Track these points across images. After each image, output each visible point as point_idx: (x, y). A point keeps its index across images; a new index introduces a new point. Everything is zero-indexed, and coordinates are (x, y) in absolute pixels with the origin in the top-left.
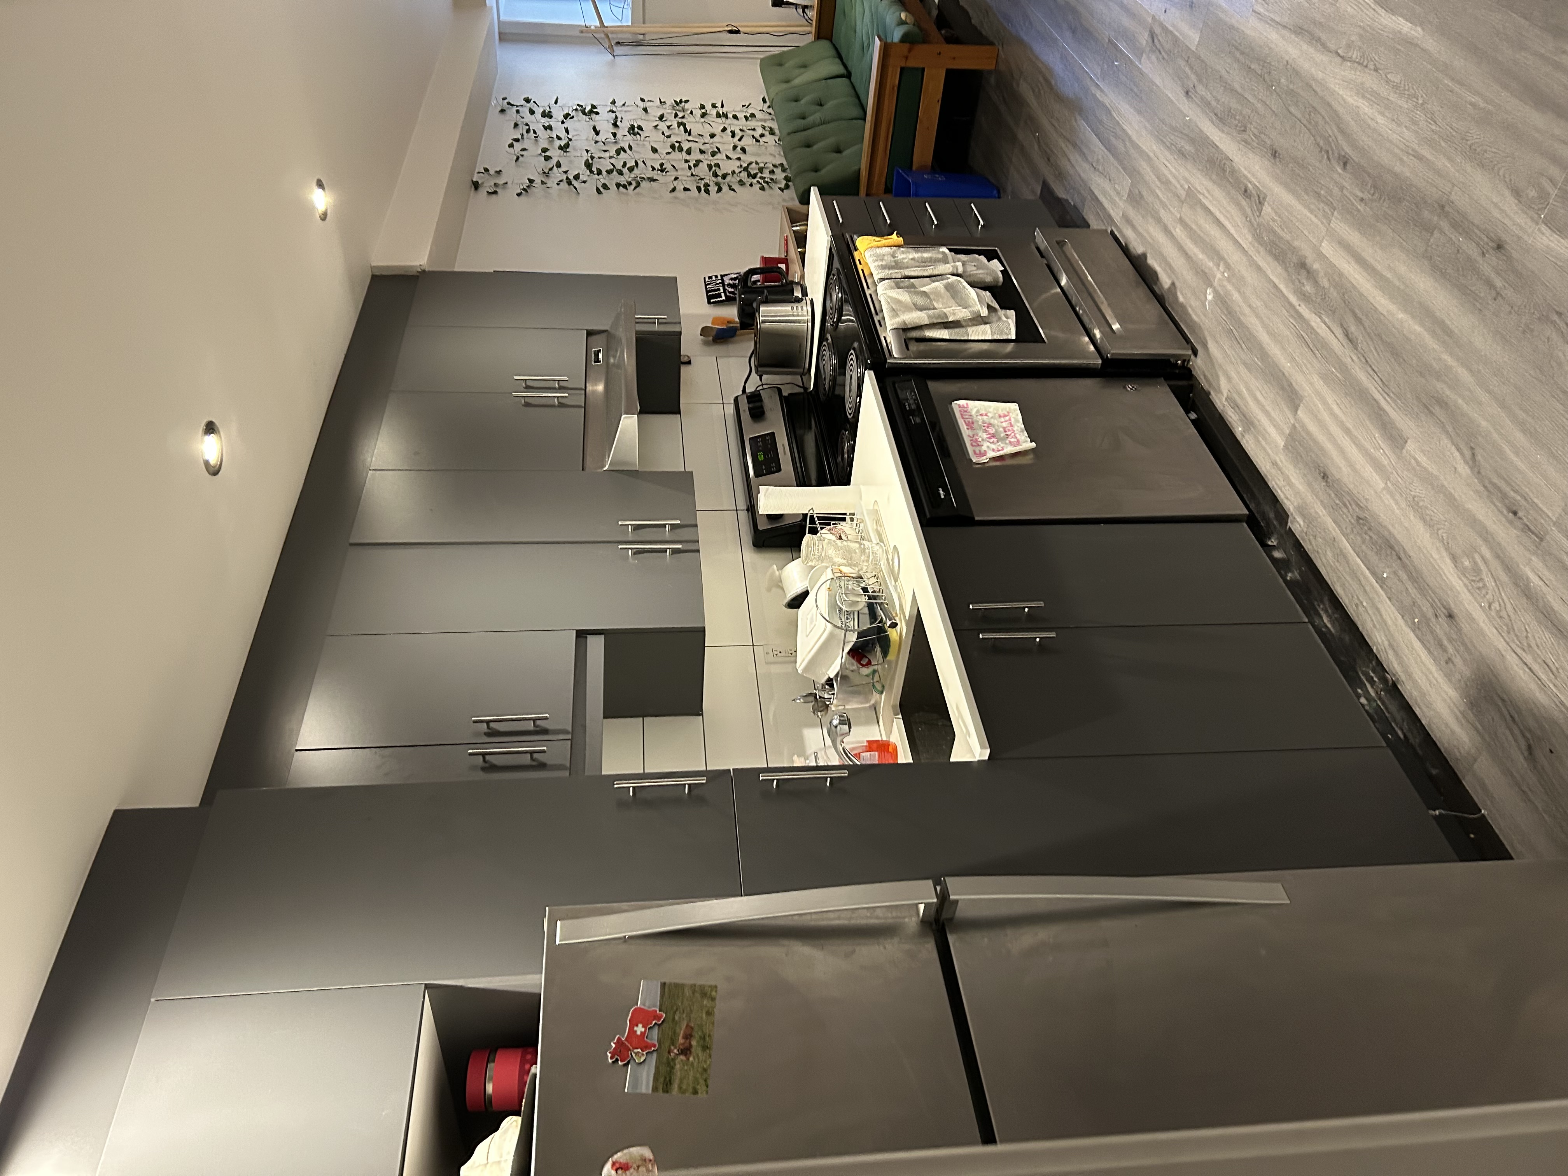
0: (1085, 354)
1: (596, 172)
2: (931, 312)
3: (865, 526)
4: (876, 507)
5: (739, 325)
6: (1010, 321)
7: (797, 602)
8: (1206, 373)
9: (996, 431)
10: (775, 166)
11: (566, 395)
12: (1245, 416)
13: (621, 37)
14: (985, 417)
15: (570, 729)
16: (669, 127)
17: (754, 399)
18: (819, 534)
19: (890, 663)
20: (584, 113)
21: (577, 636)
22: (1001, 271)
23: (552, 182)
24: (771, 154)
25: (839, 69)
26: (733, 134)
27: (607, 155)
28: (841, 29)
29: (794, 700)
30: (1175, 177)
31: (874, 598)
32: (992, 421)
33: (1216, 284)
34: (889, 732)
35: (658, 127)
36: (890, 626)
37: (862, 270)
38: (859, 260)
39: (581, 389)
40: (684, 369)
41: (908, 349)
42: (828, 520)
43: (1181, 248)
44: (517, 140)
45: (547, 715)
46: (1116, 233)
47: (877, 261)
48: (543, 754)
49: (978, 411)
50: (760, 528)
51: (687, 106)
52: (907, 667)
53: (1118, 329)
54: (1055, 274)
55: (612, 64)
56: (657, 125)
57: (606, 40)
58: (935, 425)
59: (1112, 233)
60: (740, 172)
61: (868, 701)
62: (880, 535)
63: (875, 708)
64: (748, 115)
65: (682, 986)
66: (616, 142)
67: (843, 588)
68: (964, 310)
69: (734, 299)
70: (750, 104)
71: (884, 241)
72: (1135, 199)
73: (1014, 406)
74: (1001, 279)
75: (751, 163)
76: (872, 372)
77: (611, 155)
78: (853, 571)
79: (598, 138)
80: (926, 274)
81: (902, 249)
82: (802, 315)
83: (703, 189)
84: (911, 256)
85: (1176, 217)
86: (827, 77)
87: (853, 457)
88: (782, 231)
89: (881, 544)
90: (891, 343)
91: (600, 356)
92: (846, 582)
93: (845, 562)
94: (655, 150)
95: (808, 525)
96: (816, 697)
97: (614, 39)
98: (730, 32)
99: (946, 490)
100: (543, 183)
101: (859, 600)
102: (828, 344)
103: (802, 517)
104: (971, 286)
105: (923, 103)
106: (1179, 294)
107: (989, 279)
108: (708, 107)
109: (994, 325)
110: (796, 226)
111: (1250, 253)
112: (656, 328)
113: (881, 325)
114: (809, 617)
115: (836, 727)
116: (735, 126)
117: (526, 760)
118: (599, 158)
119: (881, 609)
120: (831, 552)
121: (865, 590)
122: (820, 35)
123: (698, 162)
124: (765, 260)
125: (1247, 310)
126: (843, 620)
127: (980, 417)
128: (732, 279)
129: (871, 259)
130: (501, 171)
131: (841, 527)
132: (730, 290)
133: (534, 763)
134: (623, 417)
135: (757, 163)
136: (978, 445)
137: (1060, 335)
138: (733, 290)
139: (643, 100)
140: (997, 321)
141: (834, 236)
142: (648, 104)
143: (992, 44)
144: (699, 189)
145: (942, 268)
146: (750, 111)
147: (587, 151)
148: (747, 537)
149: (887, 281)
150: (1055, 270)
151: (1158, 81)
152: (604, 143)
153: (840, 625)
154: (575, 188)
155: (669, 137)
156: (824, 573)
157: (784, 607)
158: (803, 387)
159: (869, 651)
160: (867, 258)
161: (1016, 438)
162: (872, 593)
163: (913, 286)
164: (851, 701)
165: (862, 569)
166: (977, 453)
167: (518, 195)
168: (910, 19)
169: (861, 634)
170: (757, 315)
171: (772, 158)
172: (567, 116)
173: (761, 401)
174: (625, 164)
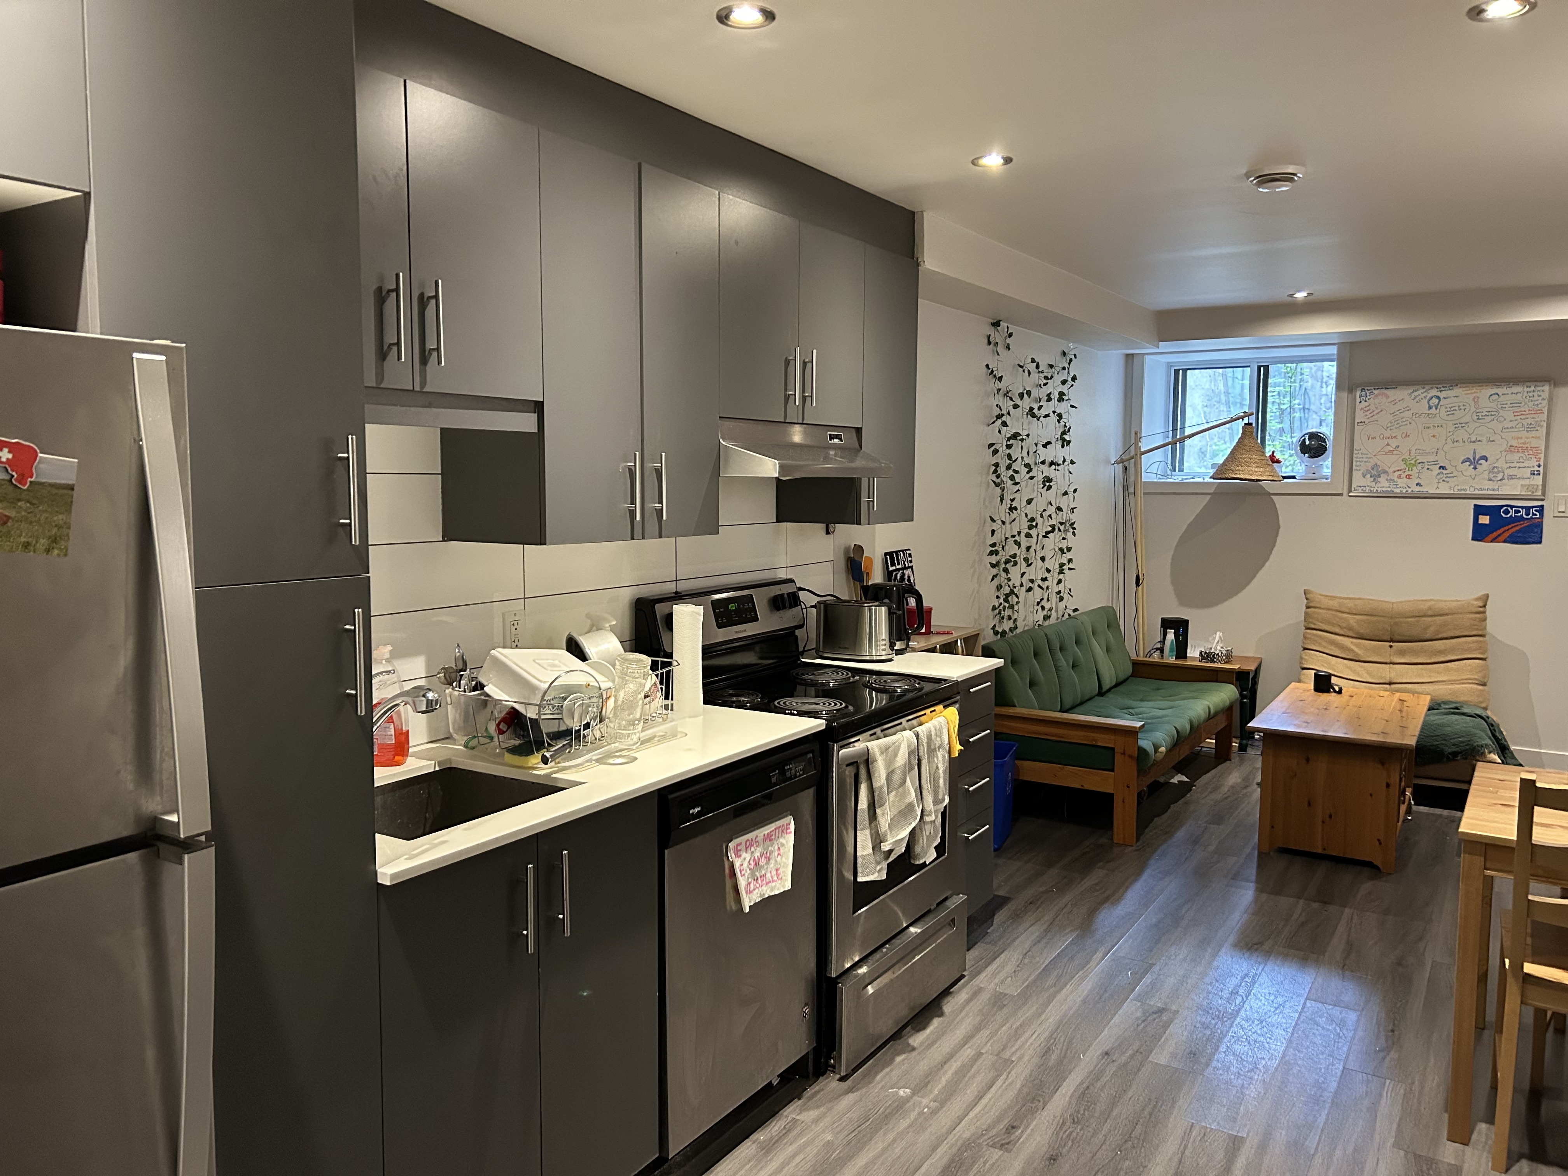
0: (842, 959)
1: (1008, 443)
2: (885, 789)
3: (660, 724)
4: (679, 736)
5: (865, 584)
6: (876, 875)
7: (575, 649)
8: (822, 1093)
9: (762, 867)
10: (1015, 620)
11: (797, 403)
12: (777, 1141)
13: (1132, 470)
14: (776, 853)
15: (426, 389)
16: (1050, 516)
17: (793, 600)
18: (651, 672)
19: (501, 755)
20: (1064, 433)
21: (536, 402)
22: (925, 862)
23: (999, 399)
24: (1026, 616)
25: (1107, 684)
26: (1044, 580)
27: (1025, 454)
28: (1143, 686)
29: (458, 645)
30: (1024, 1044)
31: (578, 738)
32: (772, 861)
33: (916, 1098)
34: (418, 756)
35: (1050, 505)
36: (544, 756)
37: (925, 714)
38: (934, 711)
39: (803, 419)
40: (821, 527)
41: (847, 765)
42: (666, 681)
43: (950, 1057)
44: (1038, 367)
45: (443, 364)
46: (962, 981)
47: (936, 730)
48: (396, 357)
49: (783, 845)
50: (657, 606)
51: (1070, 535)
52: (495, 776)
53: (867, 992)
54: (922, 919)
55: (1107, 461)
56: (1052, 505)
57: (1128, 457)
58: (769, 798)
59: (963, 976)
60: (1009, 586)
61: (457, 731)
62: (649, 740)
63: (448, 738)
64: (1062, 595)
65: (69, 511)
66: (1036, 464)
67: (589, 701)
68: (887, 825)
69: (890, 580)
70: (1072, 596)
71: (954, 736)
72: (999, 1001)
73: (788, 886)
74: (917, 863)
75: (1017, 597)
76: (824, 727)
77: (1025, 459)
78: (608, 711)
79: (1040, 446)
80: (923, 781)
81: (947, 756)
82: (876, 650)
83: (994, 549)
84: (940, 765)
85: (982, 1048)
86: (1100, 673)
87: (732, 707)
88: (957, 628)
89: (639, 743)
90: (854, 746)
91: (836, 441)
92: (595, 705)
93: (620, 702)
94: (1029, 502)
95: (660, 659)
96: (461, 671)
97: (1129, 464)
98: (1138, 578)
99: (699, 815)
100: (999, 390)
101: (575, 720)
102: (849, 678)
103: (669, 651)
104: (911, 832)
105: (1079, 771)
106: (903, 1056)
107: (918, 849)
108: (1069, 555)
109: (872, 858)
110: (961, 643)
111: (951, 1136)
112: (864, 499)
113: (871, 735)
114: (556, 662)
115: (424, 696)
116: (1052, 582)
117: (391, 338)
118: (1022, 447)
119: (564, 745)
120: (632, 687)
121: (587, 726)
122: (1137, 665)
123: (1018, 544)
124: (929, 611)
125: (890, 1137)
126: (552, 702)
127: (776, 847)
128: (909, 577)
129: (936, 723)
130: (1009, 349)
131: (659, 696)
132: (899, 576)
133: (385, 347)
134: (776, 461)
135: (1018, 603)
136: (746, 848)
137: (859, 930)
138: (898, 578)
139: (1075, 491)
140: (876, 861)
141: (957, 684)
142: (1071, 496)
143: (1138, 840)
144: (994, 545)
145: (929, 798)
146: (1066, 596)
147: (1028, 435)
148: (648, 592)
149: (916, 741)
150: (927, 919)
151: (1116, 1019)
152: (1035, 452)
153: (546, 698)
154: (994, 422)
155: (1042, 516)
156: (607, 679)
157: (569, 635)
158: (804, 651)
159: (515, 732)
160: (938, 719)
161: (754, 890)
162: (584, 734)
163: (911, 769)
164: (456, 711)
165: (610, 722)
166: (739, 848)
167: (987, 366)
168: (1160, 756)
169: (535, 722)
170: (877, 603)
171: (1023, 618)
172: (1060, 416)
173: (791, 607)
174: (1016, 472)
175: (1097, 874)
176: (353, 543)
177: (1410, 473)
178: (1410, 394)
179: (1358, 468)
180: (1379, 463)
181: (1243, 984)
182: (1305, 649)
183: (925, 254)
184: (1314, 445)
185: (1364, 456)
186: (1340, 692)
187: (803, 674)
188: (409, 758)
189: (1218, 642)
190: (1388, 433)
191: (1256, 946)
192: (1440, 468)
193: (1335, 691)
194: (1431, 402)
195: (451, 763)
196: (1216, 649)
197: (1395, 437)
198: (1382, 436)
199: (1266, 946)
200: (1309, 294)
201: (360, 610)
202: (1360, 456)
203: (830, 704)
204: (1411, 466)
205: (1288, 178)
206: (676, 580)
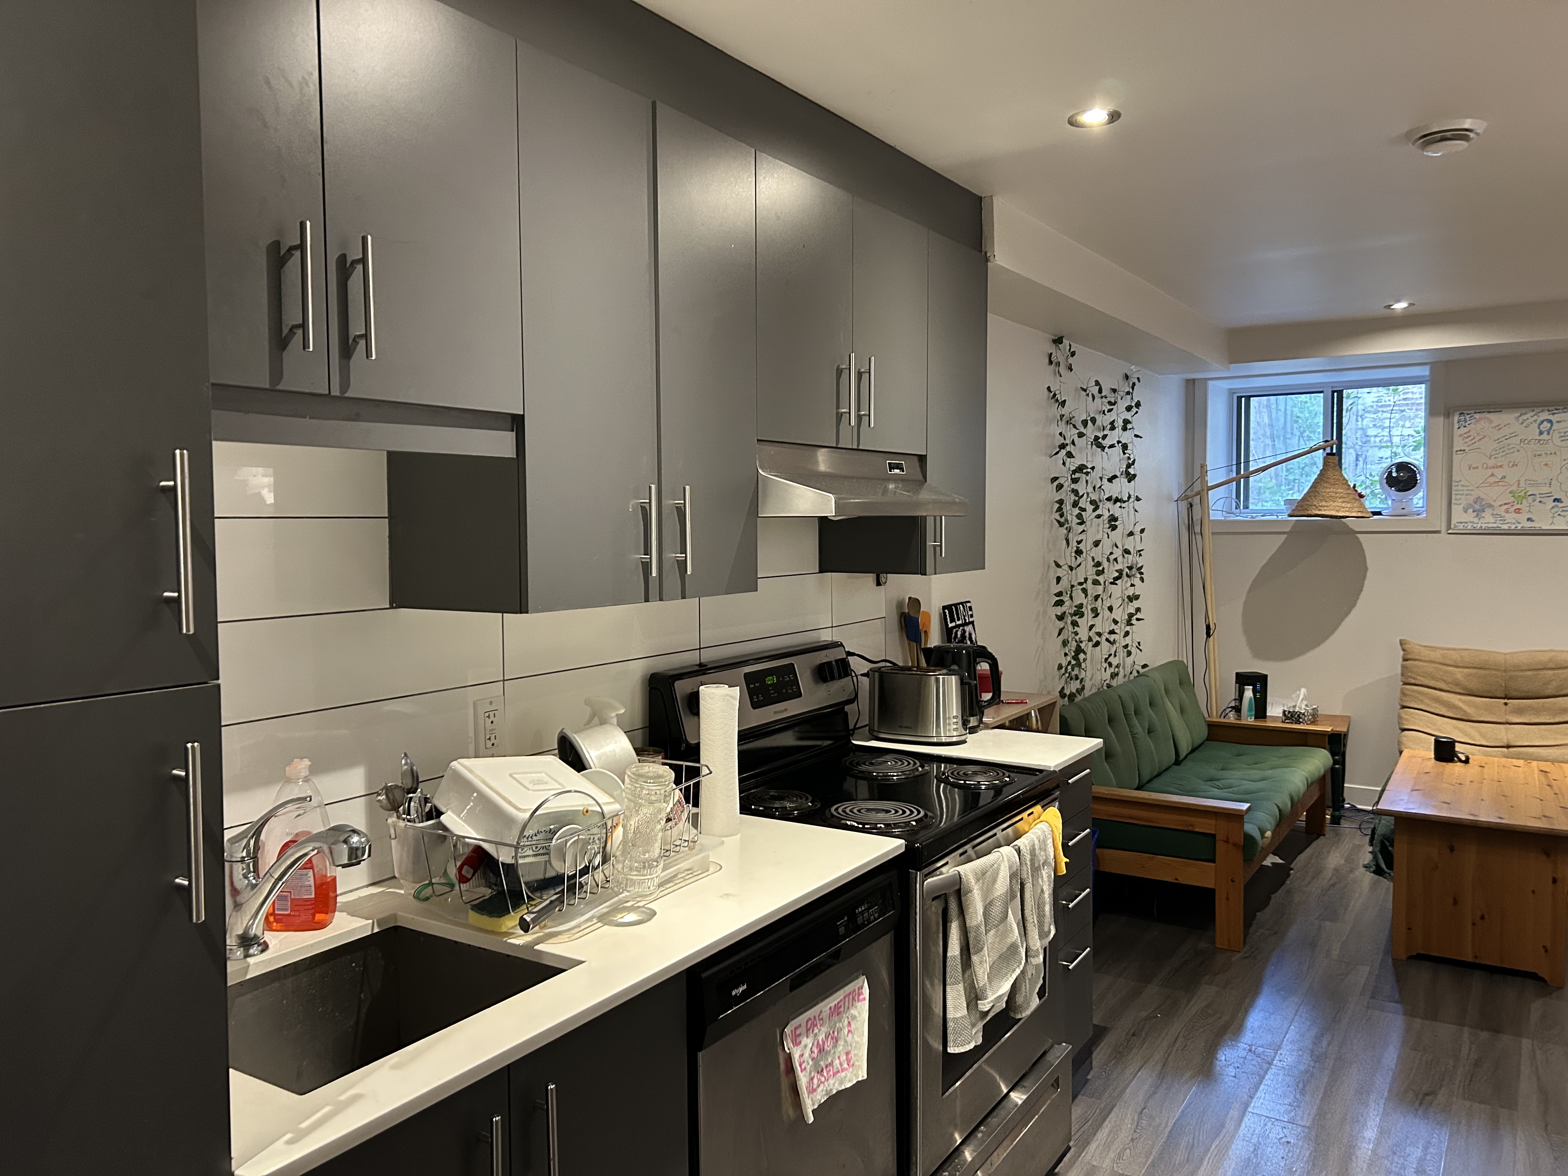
1: (1073, 476)
2: (983, 927)
3: (686, 857)
4: (711, 870)
5: (923, 646)
6: (969, 1041)
7: (569, 752)
9: (828, 1052)
10: (1083, 680)
11: (853, 423)
13: (1197, 508)
14: (846, 1031)
15: (348, 395)
16: (1116, 560)
17: (842, 668)
18: (672, 785)
19: (464, 912)
20: (1129, 466)
21: (515, 416)
23: (1062, 427)
24: (1093, 675)
25: (1183, 750)
26: (1112, 632)
27: (1090, 489)
28: (1224, 751)
29: (408, 754)
31: (572, 889)
32: (841, 1042)
34: (353, 910)
35: (1115, 548)
36: (522, 917)
37: (1022, 819)
38: (1032, 813)
39: (858, 445)
40: (870, 578)
41: (934, 899)
42: (693, 796)
44: (1100, 391)
45: (374, 358)
46: (1068, 1156)
47: (1039, 841)
48: (301, 346)
49: (854, 1017)
50: (678, 685)
51: (1137, 581)
52: (456, 942)
54: (1023, 1082)
55: (1168, 498)
56: (1117, 547)
57: (1193, 493)
58: (836, 956)
59: (1069, 1148)
60: (1076, 641)
61: (404, 875)
62: (670, 882)
64: (1129, 649)
66: (1100, 501)
67: (588, 833)
68: (985, 975)
69: (949, 641)
70: (1141, 651)
71: (1059, 846)
73: (863, 1075)
74: (1017, 1015)
75: (1085, 653)
76: (903, 850)
77: (1090, 495)
78: (615, 847)
79: (1105, 481)
80: (1027, 912)
81: (1052, 874)
82: (945, 732)
83: (1059, 598)
84: (1045, 888)
86: (1176, 739)
88: (1031, 696)
90: (941, 874)
91: (897, 471)
92: (598, 838)
93: (630, 833)
94: (1097, 544)
95: (685, 764)
96: (410, 790)
97: (1195, 501)
98: (1208, 627)
99: (745, 995)
100: (1062, 416)
101: (568, 864)
102: (917, 769)
103: (693, 742)
104: (1013, 983)
105: (1173, 861)
107: (1019, 1001)
108: (1136, 604)
109: (965, 1022)
110: (1035, 714)
112: (930, 543)
113: (961, 855)
114: (544, 777)
115: (345, 841)
116: (1119, 635)
117: (292, 317)
118: (1087, 481)
119: (551, 902)
120: (646, 811)
121: (585, 870)
122: (1212, 727)
123: (1084, 591)
126: (535, 838)
127: (846, 1022)
128: (970, 634)
129: (1037, 832)
130: (1071, 370)
131: (684, 817)
132: (959, 633)
133: (285, 331)
134: (831, 495)
135: (1085, 660)
136: (808, 1030)
138: (959, 636)
139: (1142, 531)
140: (971, 1022)
141: (1053, 775)
142: (1137, 537)
143: (1245, 943)
144: (1059, 594)
145: (1033, 933)
146: (1134, 650)
147: (1093, 468)
148: (662, 665)
149: (1018, 860)
150: (1028, 1080)
152: (1100, 487)
153: (526, 833)
154: (1057, 453)
155: (1108, 560)
156: (613, 800)
157: (562, 732)
158: (855, 728)
159: (485, 876)
160: (1039, 826)
161: (819, 1086)
162: (580, 883)
163: (1013, 897)
164: (403, 849)
165: (618, 862)
166: (798, 1032)
167: (1049, 388)
168: (1266, 841)
169: (511, 869)
170: (945, 671)
171: (1090, 676)
172: (1125, 447)
173: (840, 677)
174: (1084, 510)
175: (1206, 993)
176: (184, 631)
177: (1518, 506)
178: (1518, 418)
179: (1458, 502)
180: (1482, 496)
181: (1428, 1157)
182: (1404, 707)
183: (995, 248)
184: (1401, 476)
185: (1464, 488)
186: (1467, 761)
187: (858, 764)
188: (336, 913)
189: (1302, 700)
190: (1491, 463)
191: (1429, 1098)
192: (1554, 501)
193: (1460, 761)
194: (1541, 427)
195: (396, 920)
196: (1300, 708)
197: (1501, 466)
198: (1485, 466)
199: (1441, 1098)
200: (1410, 305)
201: (196, 744)
202: (1460, 488)
203: (904, 812)
204: (1520, 499)
205: (1461, 135)
206: (700, 649)
